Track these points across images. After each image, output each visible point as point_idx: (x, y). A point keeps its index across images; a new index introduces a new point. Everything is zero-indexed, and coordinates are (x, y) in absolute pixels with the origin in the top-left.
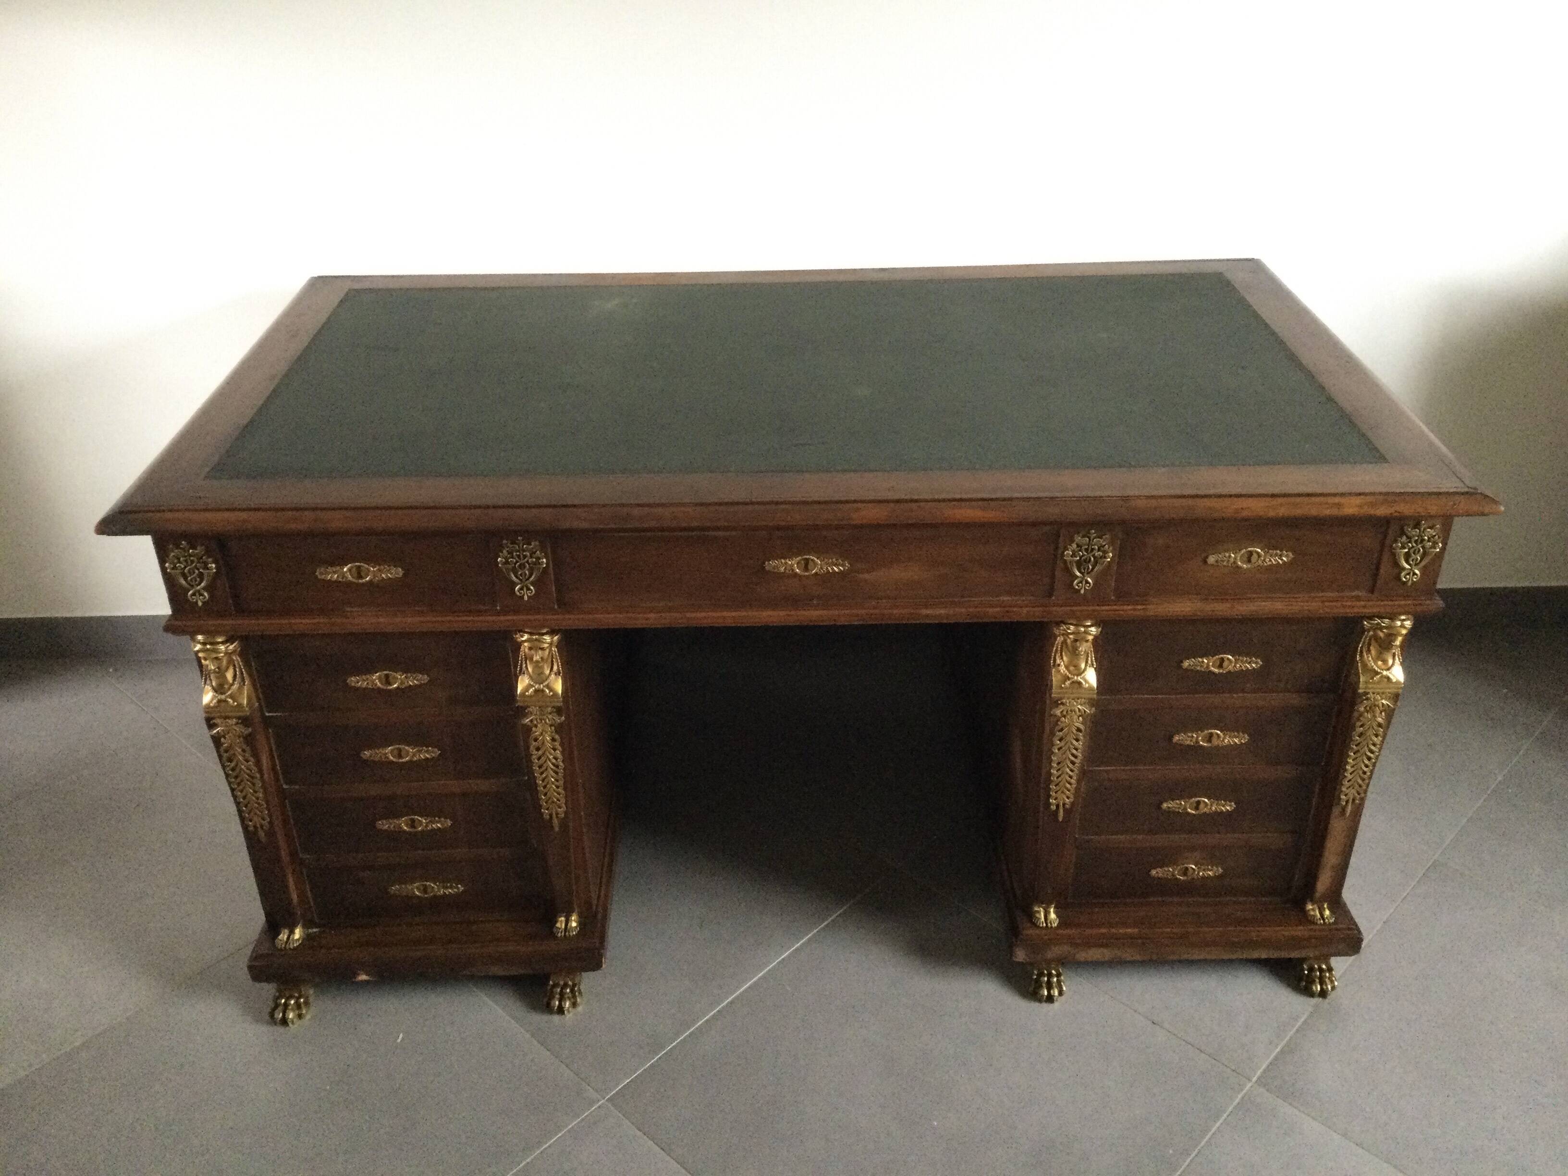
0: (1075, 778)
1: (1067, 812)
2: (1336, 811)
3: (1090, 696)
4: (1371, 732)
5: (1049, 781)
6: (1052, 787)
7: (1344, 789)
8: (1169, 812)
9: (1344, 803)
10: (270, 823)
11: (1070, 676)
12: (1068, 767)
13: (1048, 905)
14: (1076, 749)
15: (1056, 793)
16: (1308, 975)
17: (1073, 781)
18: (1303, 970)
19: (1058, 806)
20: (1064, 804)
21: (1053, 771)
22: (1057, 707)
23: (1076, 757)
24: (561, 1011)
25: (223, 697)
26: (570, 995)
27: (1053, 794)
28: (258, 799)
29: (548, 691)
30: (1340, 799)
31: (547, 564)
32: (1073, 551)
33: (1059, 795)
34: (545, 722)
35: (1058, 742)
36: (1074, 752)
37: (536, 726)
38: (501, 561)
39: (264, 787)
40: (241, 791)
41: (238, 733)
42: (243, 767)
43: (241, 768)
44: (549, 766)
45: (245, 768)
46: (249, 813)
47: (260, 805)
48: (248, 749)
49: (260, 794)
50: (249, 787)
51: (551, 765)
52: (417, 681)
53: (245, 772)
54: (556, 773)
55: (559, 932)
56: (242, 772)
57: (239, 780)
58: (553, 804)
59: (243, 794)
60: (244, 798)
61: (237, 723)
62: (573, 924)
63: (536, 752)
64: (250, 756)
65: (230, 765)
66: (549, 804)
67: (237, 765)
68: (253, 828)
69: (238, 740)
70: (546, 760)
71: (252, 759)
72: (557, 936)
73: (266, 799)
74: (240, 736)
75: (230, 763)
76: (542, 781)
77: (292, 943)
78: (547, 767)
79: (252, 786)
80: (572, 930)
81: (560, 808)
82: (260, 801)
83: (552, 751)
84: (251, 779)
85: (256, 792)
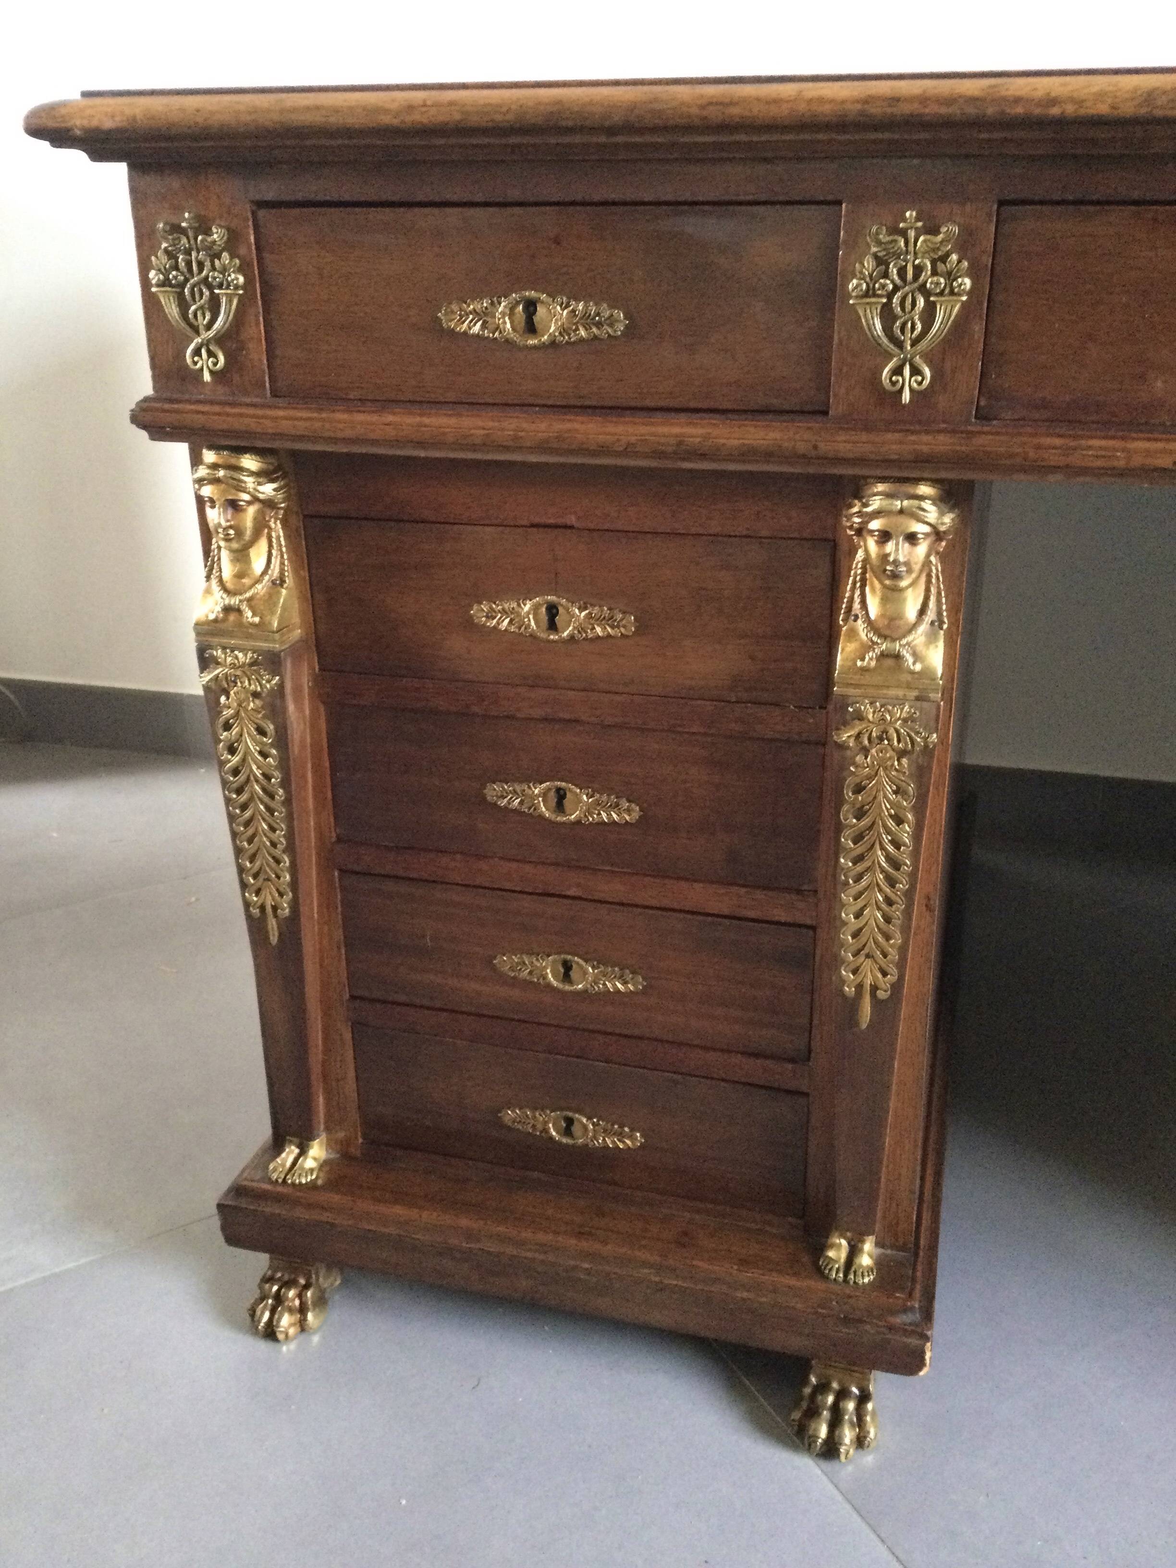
10: (295, 905)
24: (833, 1450)
25: (234, 601)
28: (274, 845)
31: (974, 294)
34: (890, 745)
37: (866, 751)
38: (857, 285)
39: (290, 822)
40: (247, 824)
41: (253, 687)
42: (254, 767)
43: (251, 770)
44: (878, 862)
45: (258, 773)
46: (255, 876)
47: (278, 861)
48: (270, 728)
49: (280, 835)
50: (261, 816)
51: (882, 860)
52: (613, 627)
53: (257, 781)
54: (892, 882)
55: (830, 1270)
56: (252, 778)
57: (244, 797)
58: (869, 961)
59: (250, 832)
60: (250, 841)
61: (254, 663)
62: (865, 1260)
63: (854, 821)
64: (272, 745)
65: (229, 761)
66: (861, 958)
67: (244, 760)
68: (258, 910)
69: (252, 705)
70: (873, 845)
71: (274, 752)
72: (826, 1278)
73: (290, 849)
74: (256, 695)
75: (229, 757)
76: (855, 899)
77: (300, 1175)
78: (873, 862)
79: (267, 815)
80: (862, 1273)
81: (885, 974)
82: (277, 852)
83: (891, 823)
84: (266, 799)
85: (273, 829)
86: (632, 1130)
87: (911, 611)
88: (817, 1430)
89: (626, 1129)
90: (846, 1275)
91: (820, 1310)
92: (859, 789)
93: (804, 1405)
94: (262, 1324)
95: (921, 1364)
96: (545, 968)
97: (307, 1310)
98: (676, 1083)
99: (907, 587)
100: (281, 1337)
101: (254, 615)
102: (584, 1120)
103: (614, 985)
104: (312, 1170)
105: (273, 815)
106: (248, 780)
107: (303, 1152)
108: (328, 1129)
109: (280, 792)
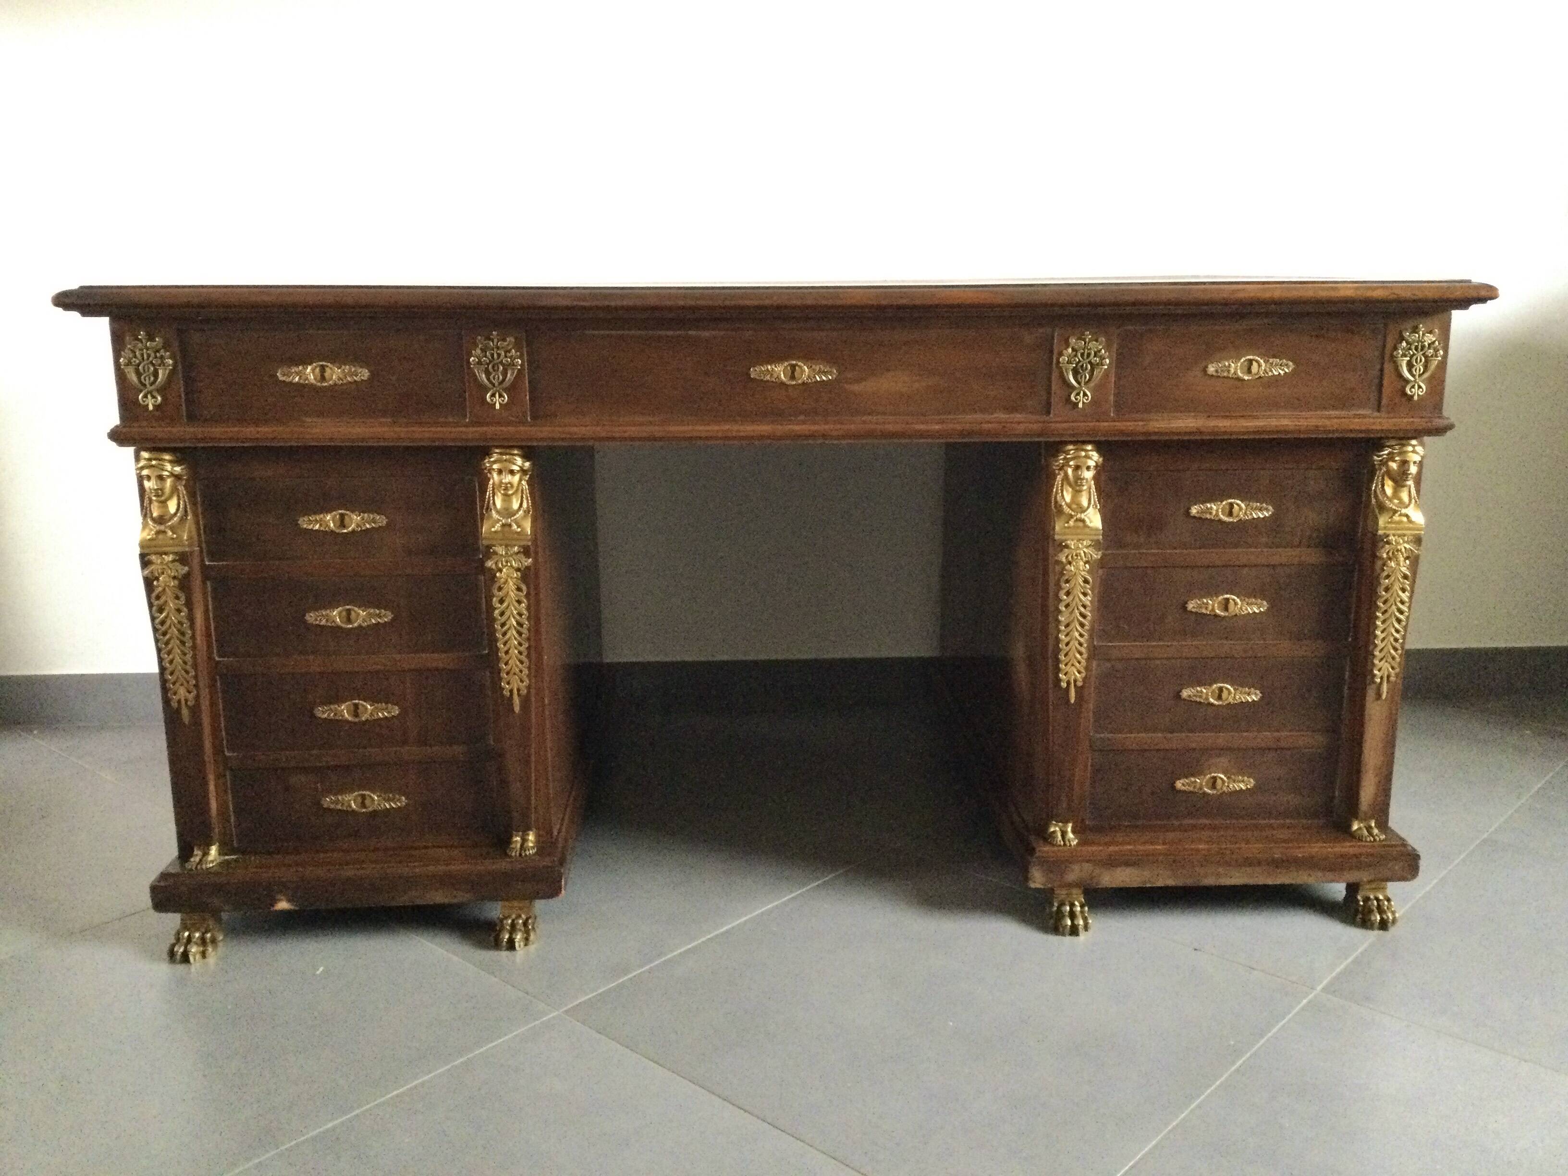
0: (1085, 645)
1: (1079, 690)
2: (1371, 693)
3: (1096, 538)
4: (1397, 587)
5: (1057, 650)
6: (1062, 657)
7: (1376, 662)
8: (1189, 702)
9: (1378, 680)
10: (196, 697)
11: (1073, 513)
12: (1077, 630)
13: (1066, 822)
14: (1084, 606)
15: (1066, 665)
16: (1364, 906)
17: (1083, 650)
18: (1358, 901)
19: (1068, 683)
20: (1075, 681)
21: (1062, 636)
22: (1061, 551)
23: (1084, 616)
24: (511, 946)
25: (162, 528)
26: (523, 929)
27: (1062, 666)
28: (185, 663)
29: (516, 527)
30: (1374, 676)
31: (522, 365)
32: (1069, 356)
33: (1069, 668)
34: (511, 566)
35: (1065, 597)
36: (1082, 609)
37: (500, 570)
38: (473, 361)
39: (194, 647)
41: (173, 574)
42: (174, 619)
43: (172, 621)
45: (176, 621)
46: (174, 684)
47: (187, 673)
48: (183, 595)
49: (188, 657)
50: (178, 647)
51: (515, 623)
52: (375, 523)
53: (175, 627)
54: (520, 634)
55: (512, 852)
56: (172, 626)
57: (167, 637)
58: (515, 676)
59: (170, 657)
60: (170, 662)
61: (174, 561)
62: (530, 844)
63: (499, 605)
64: (184, 605)
65: (159, 616)
66: (511, 676)
67: (168, 616)
68: (176, 704)
69: (172, 584)
70: (509, 616)
71: (185, 609)
72: (511, 855)
73: (195, 666)
74: (174, 578)
76: (504, 645)
77: (206, 865)
78: (510, 625)
79: (181, 646)
80: (529, 849)
81: (522, 681)
82: (188, 667)
83: (516, 604)
84: (180, 637)
85: (185, 654)
86: (400, 796)
87: (515, 506)
90: (520, 853)
92: (500, 589)
94: (179, 955)
95: (560, 890)
96: (343, 710)
97: (207, 944)
99: (512, 494)
100: (191, 960)
102: (372, 795)
103: (383, 714)
104: (213, 862)
105: (184, 645)
106: (170, 627)
109: (189, 632)
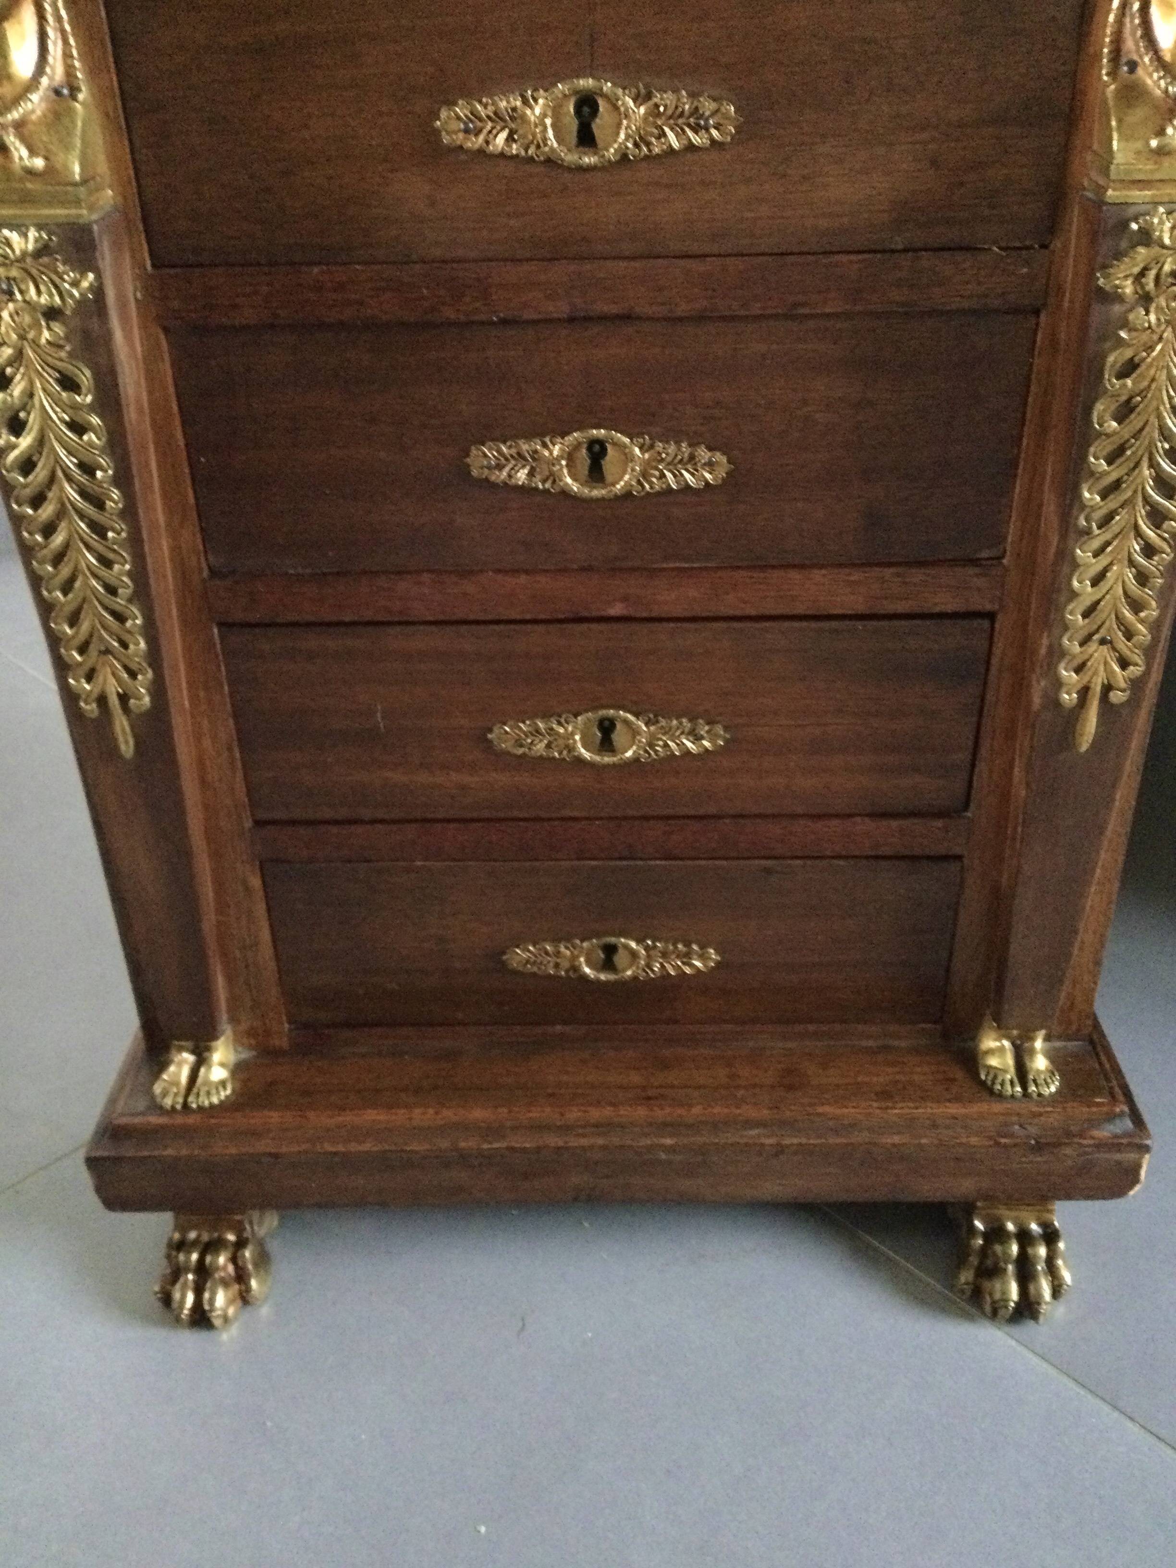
10: (158, 690)
28: (112, 590)
37: (1149, 301)
39: (136, 546)
40: (58, 559)
41: (44, 300)
42: (62, 453)
43: (58, 460)
44: (1143, 488)
45: (70, 462)
46: (83, 649)
47: (120, 618)
48: (85, 377)
49: (122, 569)
50: (82, 540)
51: (1149, 485)
52: (696, 129)
53: (70, 479)
54: (1158, 519)
55: (1002, 1084)
56: (60, 474)
57: (47, 511)
58: (1105, 649)
59: (65, 571)
60: (67, 588)
61: (43, 250)
62: (1040, 1063)
63: (1114, 424)
64: (92, 408)
65: (14, 447)
66: (1093, 646)
67: (41, 442)
68: (94, 705)
69: (46, 334)
70: (1137, 465)
71: (95, 420)
72: (1000, 1096)
74: (52, 314)
75: (13, 439)
76: (1096, 555)
77: (208, 1093)
78: (1135, 492)
79: (93, 538)
80: (1045, 1080)
81: (1124, 664)
82: (120, 602)
83: (1172, 422)
84: (90, 510)
85: (107, 563)
86: (703, 947)
88: (1005, 1292)
89: (695, 947)
90: (1024, 1087)
91: (1003, 1141)
92: (1129, 368)
93: (974, 1260)
94: (186, 1312)
95: (1136, 1180)
96: (573, 734)
97: (249, 1277)
98: (768, 871)
100: (217, 1322)
101: (33, 152)
102: (633, 944)
103: (680, 745)
104: (223, 1083)
105: (104, 536)
106: (52, 479)
107: (201, 1060)
108: (234, 1020)
109: (115, 494)
